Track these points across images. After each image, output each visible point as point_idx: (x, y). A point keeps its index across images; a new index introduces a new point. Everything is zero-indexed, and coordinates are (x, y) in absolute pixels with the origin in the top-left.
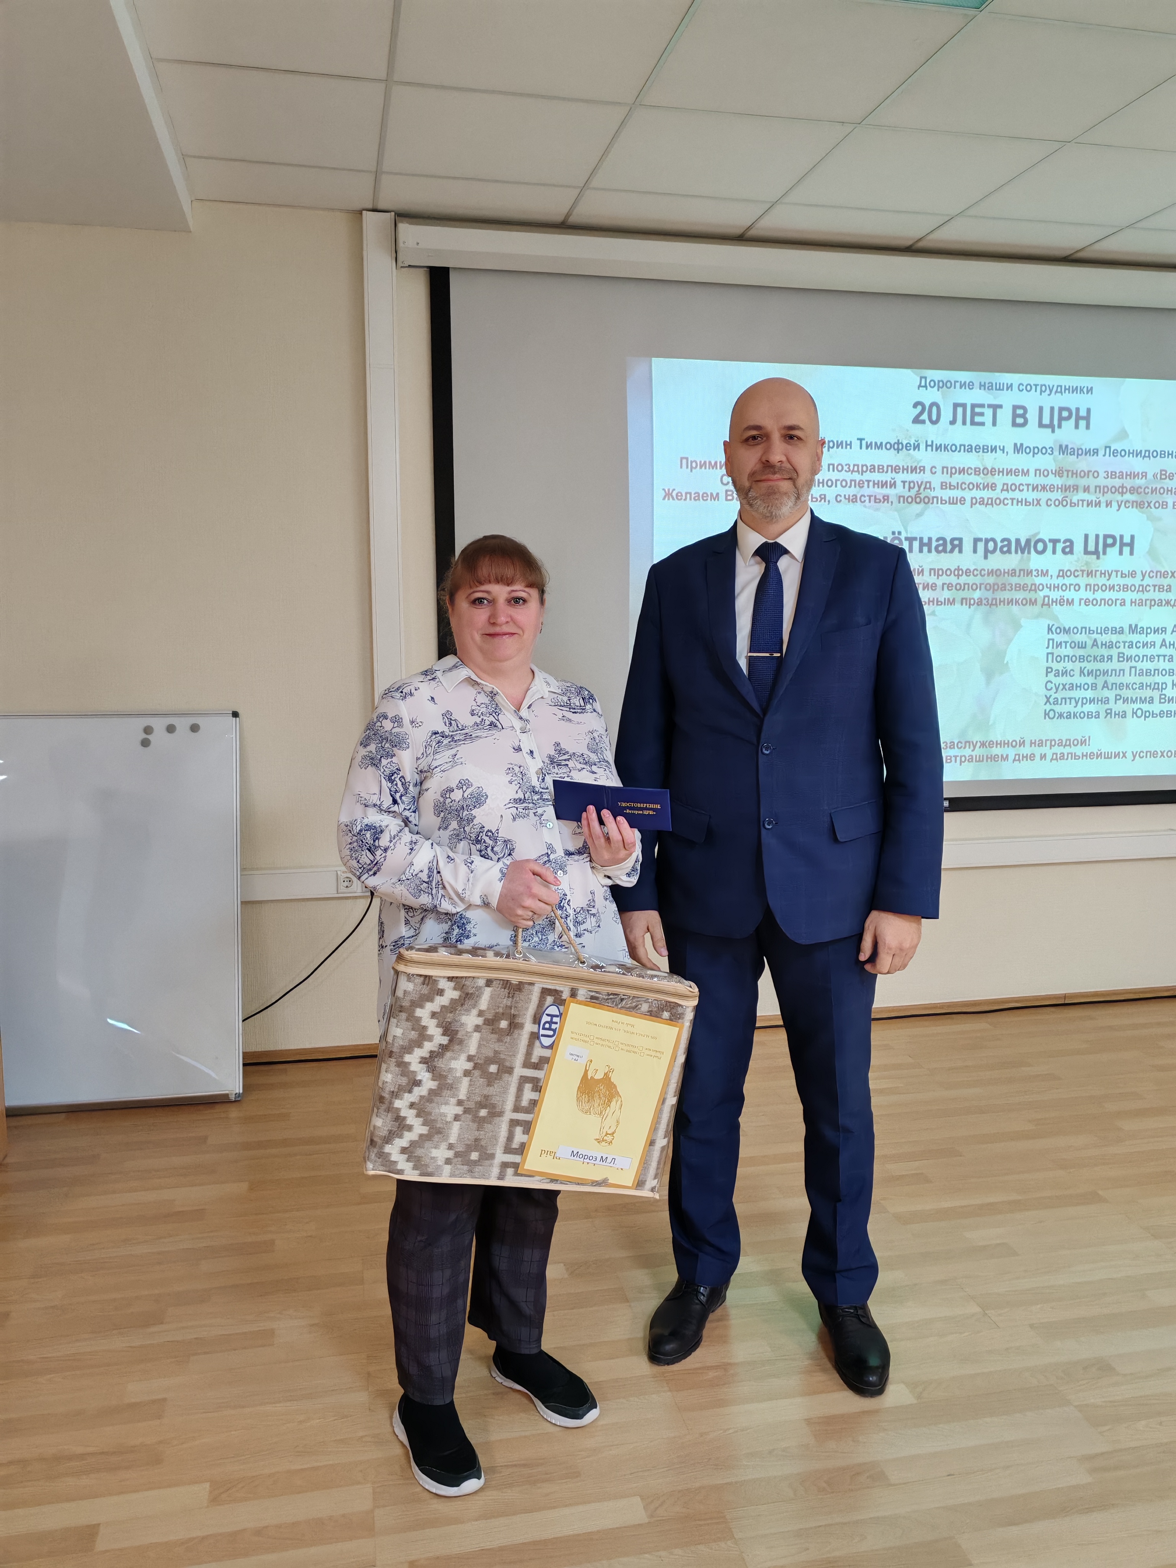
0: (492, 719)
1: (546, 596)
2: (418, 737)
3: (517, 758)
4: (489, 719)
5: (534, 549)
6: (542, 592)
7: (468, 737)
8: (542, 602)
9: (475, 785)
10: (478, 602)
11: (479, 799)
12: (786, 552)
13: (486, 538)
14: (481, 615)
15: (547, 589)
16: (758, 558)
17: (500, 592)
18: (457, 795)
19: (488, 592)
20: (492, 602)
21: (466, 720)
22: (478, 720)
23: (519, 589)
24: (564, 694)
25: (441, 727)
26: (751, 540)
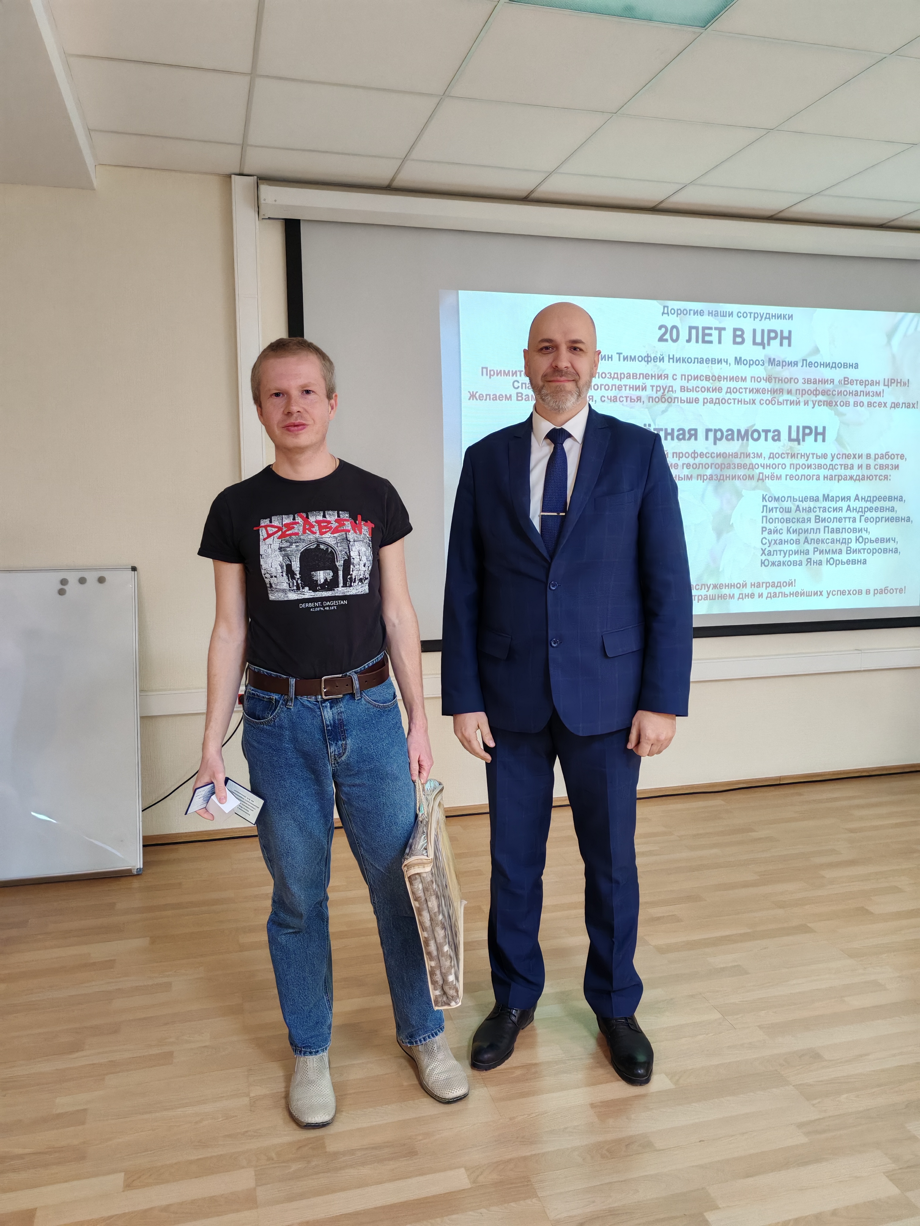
12: (569, 436)
16: (549, 441)
26: (544, 427)
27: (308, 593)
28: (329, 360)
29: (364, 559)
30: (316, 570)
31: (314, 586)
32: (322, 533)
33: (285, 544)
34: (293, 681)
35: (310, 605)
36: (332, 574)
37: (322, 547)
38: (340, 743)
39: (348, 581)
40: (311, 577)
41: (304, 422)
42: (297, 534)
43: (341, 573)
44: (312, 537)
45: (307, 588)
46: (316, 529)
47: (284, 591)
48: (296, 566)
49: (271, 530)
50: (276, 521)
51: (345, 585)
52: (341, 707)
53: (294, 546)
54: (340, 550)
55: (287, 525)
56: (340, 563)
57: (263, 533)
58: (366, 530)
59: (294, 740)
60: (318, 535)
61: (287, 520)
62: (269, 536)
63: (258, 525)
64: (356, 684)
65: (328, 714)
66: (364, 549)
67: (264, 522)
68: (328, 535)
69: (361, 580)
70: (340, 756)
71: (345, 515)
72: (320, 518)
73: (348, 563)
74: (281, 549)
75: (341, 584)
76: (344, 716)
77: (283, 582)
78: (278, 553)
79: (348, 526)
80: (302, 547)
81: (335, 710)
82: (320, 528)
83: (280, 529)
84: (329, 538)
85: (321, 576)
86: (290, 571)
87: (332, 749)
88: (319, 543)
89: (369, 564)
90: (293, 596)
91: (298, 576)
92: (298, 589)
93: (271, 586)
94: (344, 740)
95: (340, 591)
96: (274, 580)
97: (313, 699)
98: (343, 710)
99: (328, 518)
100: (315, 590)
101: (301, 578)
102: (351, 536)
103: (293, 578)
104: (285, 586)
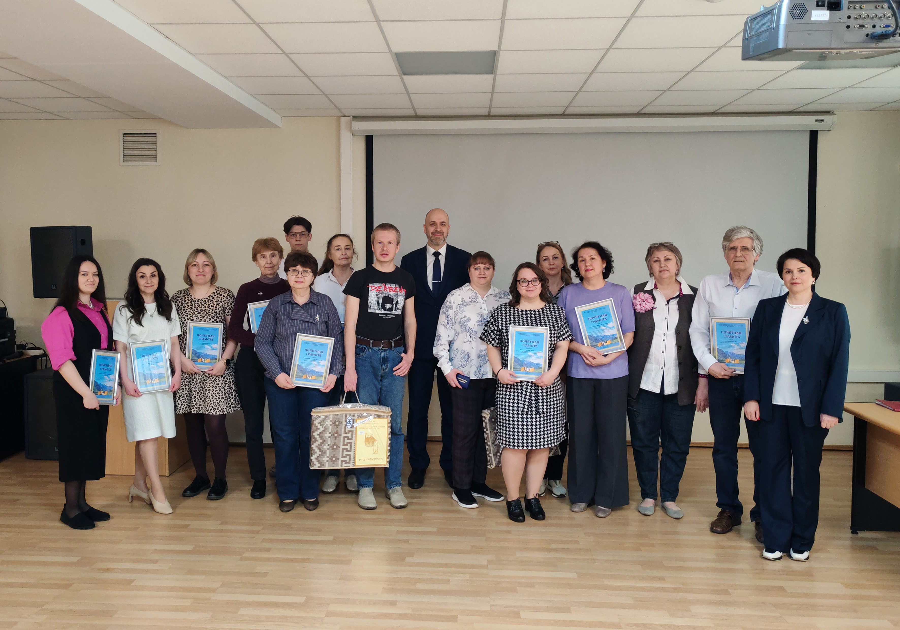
0: (475, 300)
1: (495, 267)
2: (454, 306)
3: (480, 311)
4: (474, 300)
5: (492, 256)
6: (494, 267)
7: (467, 304)
8: (494, 269)
9: (468, 317)
10: (476, 269)
11: (469, 320)
13: (479, 252)
14: (477, 272)
15: (496, 265)
17: (482, 266)
18: (463, 319)
19: (479, 266)
20: (480, 269)
21: (467, 300)
22: (471, 300)
23: (487, 265)
24: (499, 294)
25: (461, 303)
27: (382, 311)
28: (400, 233)
29: (402, 302)
30: (386, 304)
31: (385, 309)
32: (390, 291)
33: (378, 294)
34: (372, 341)
35: (383, 315)
36: (391, 306)
37: (389, 296)
38: (386, 365)
39: (396, 309)
40: (385, 306)
41: (387, 253)
42: (381, 290)
43: (394, 306)
44: (386, 292)
45: (382, 310)
46: (388, 289)
47: (375, 309)
48: (381, 302)
49: (373, 288)
50: (375, 285)
51: (395, 310)
52: (387, 352)
53: (381, 294)
54: (395, 298)
55: (379, 287)
56: (394, 303)
57: (370, 289)
58: (404, 292)
59: (371, 362)
60: (388, 292)
61: (379, 285)
62: (372, 290)
63: (369, 285)
64: (393, 345)
65: (383, 354)
66: (402, 299)
67: (371, 285)
68: (392, 292)
69: (400, 310)
70: (385, 369)
71: (397, 286)
72: (389, 286)
73: (397, 303)
74: (376, 295)
75: (394, 310)
76: (388, 356)
77: (376, 306)
78: (375, 296)
79: (398, 290)
80: (383, 295)
81: (385, 353)
82: (390, 290)
83: (376, 288)
84: (392, 294)
85: (388, 306)
86: (378, 303)
87: (383, 367)
88: (389, 295)
89: (403, 304)
90: (377, 312)
91: (380, 305)
92: (380, 309)
93: (370, 307)
94: (387, 364)
95: (393, 312)
96: (372, 305)
97: (378, 348)
98: (388, 353)
99: (392, 286)
100: (385, 311)
101: (382, 306)
102: (399, 294)
103: (379, 305)
104: (376, 308)
